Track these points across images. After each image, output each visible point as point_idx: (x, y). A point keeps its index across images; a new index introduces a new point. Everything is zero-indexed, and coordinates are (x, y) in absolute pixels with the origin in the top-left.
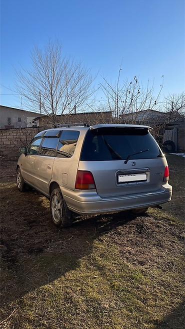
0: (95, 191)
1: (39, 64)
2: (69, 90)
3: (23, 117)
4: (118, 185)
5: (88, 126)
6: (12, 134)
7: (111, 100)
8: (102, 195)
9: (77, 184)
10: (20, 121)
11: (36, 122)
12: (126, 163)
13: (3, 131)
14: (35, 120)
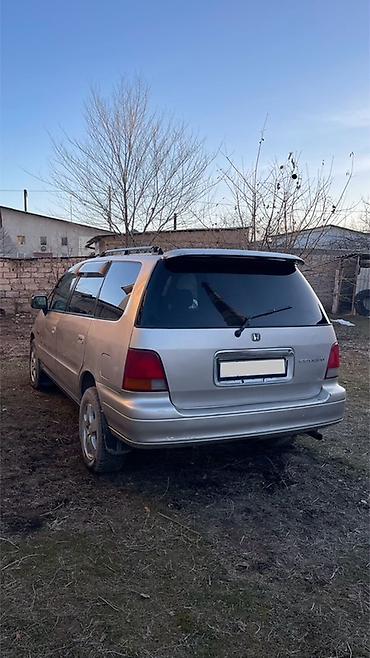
0: (165, 396)
1: (100, 129)
2: (161, 183)
3: (71, 235)
4: (218, 384)
5: (161, 253)
6: (43, 270)
7: (243, 204)
8: (180, 406)
9: (127, 379)
10: (65, 242)
11: (93, 245)
12: (238, 334)
13: (25, 263)
14: (91, 242)
